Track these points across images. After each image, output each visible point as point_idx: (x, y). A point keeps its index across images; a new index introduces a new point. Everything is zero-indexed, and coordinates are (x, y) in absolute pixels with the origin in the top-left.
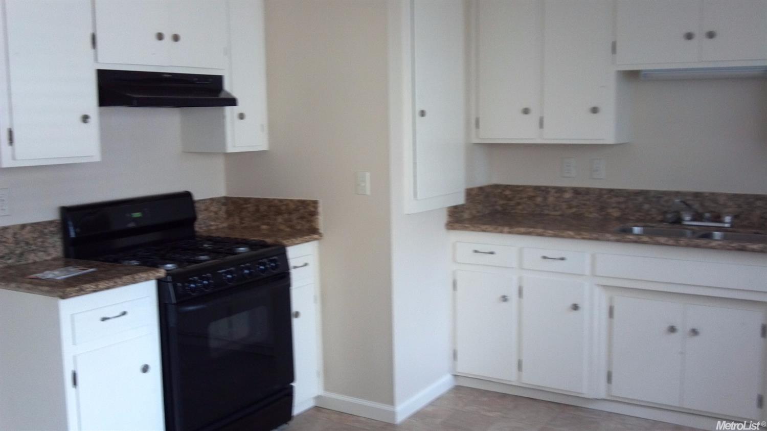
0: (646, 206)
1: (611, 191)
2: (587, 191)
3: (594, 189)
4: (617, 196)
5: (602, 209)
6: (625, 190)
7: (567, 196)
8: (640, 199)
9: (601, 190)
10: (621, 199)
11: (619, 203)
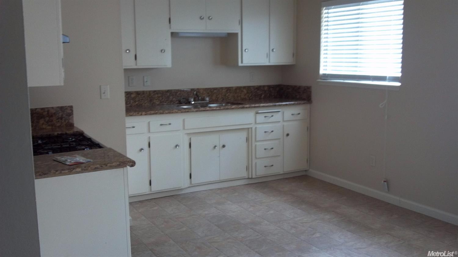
0: (171, 97)
1: (155, 91)
2: (143, 92)
3: (147, 91)
4: (158, 94)
5: (151, 101)
6: (161, 90)
7: (133, 96)
8: (168, 94)
9: (150, 91)
10: (159, 95)
11: (159, 97)
